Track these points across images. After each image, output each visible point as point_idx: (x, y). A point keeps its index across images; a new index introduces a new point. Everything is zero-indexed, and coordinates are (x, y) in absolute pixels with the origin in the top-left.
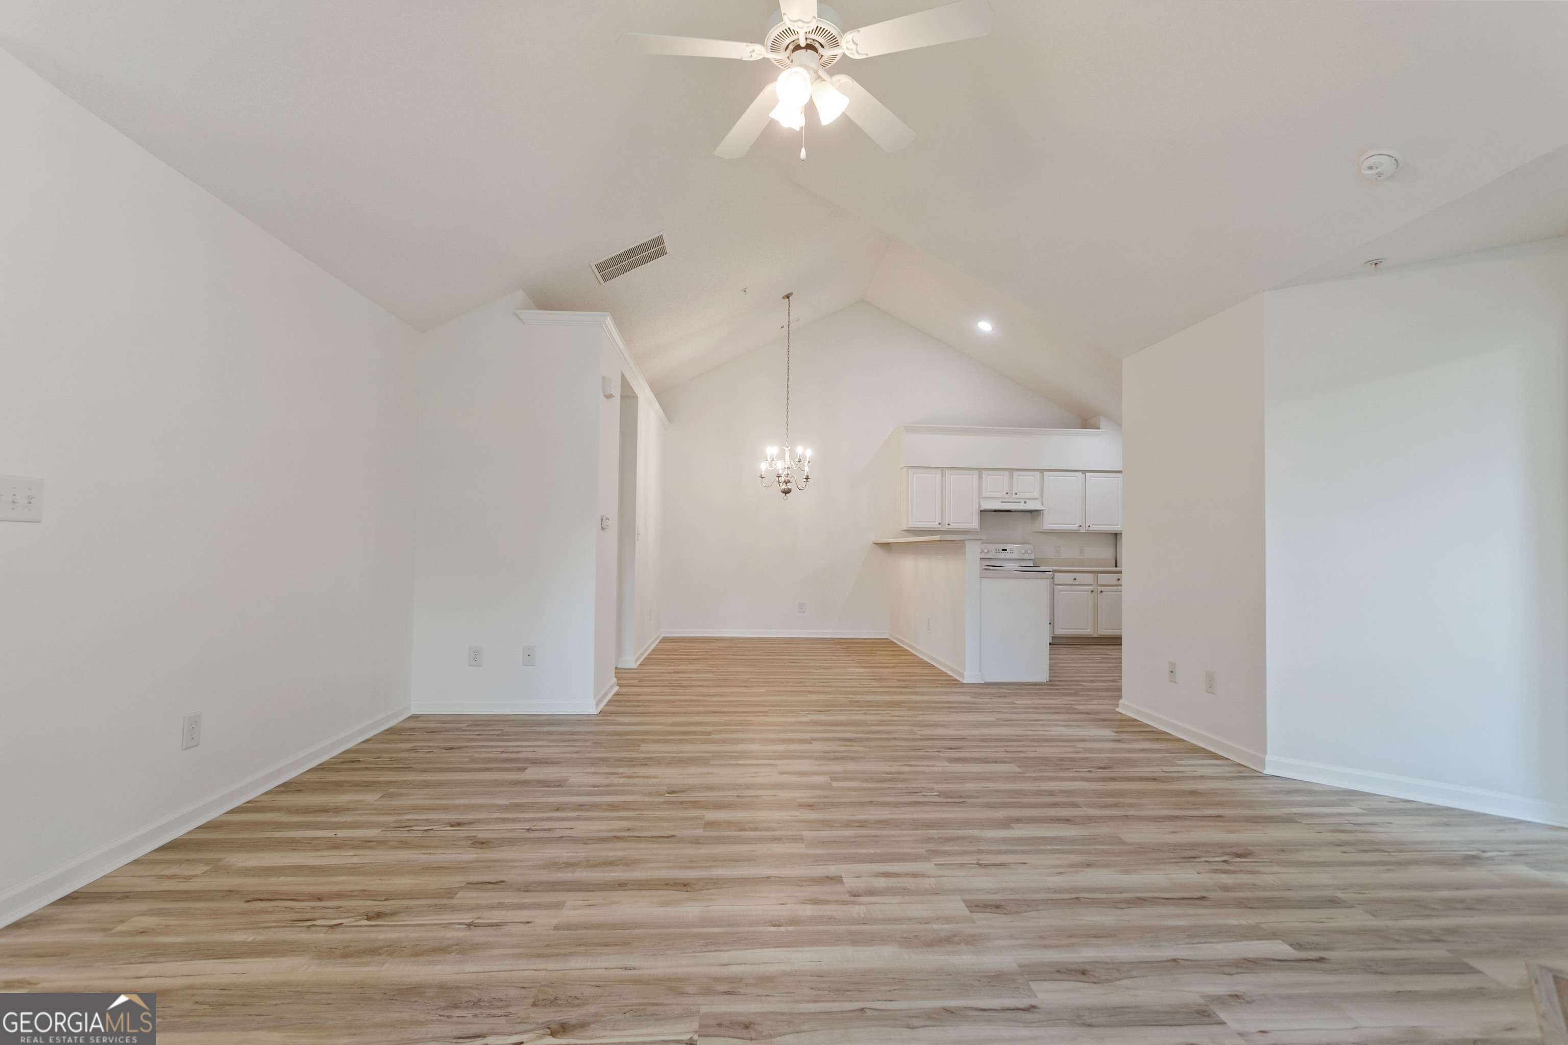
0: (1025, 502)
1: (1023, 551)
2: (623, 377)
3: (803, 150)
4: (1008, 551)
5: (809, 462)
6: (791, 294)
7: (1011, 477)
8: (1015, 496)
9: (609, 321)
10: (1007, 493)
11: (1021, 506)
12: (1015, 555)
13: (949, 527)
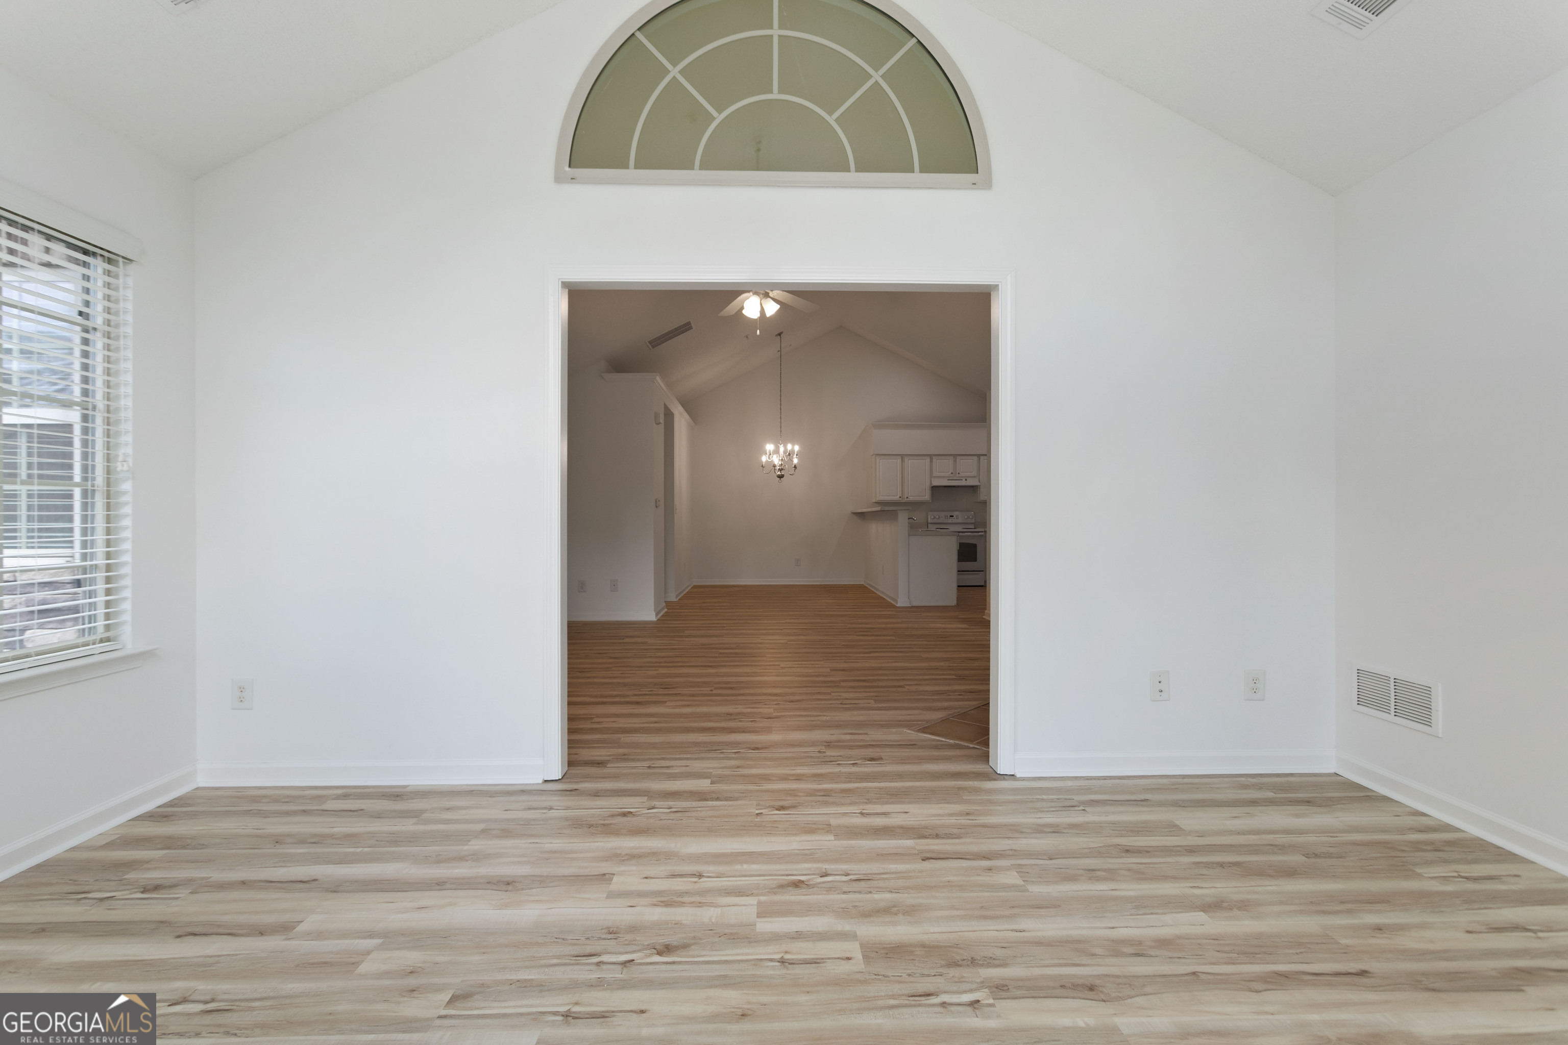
0: (966, 480)
1: (966, 517)
2: (665, 405)
3: (758, 331)
4: (955, 517)
5: (797, 455)
6: (782, 333)
7: (955, 461)
8: (958, 475)
9: (658, 379)
10: (952, 473)
11: (963, 483)
12: (959, 521)
13: (908, 499)
